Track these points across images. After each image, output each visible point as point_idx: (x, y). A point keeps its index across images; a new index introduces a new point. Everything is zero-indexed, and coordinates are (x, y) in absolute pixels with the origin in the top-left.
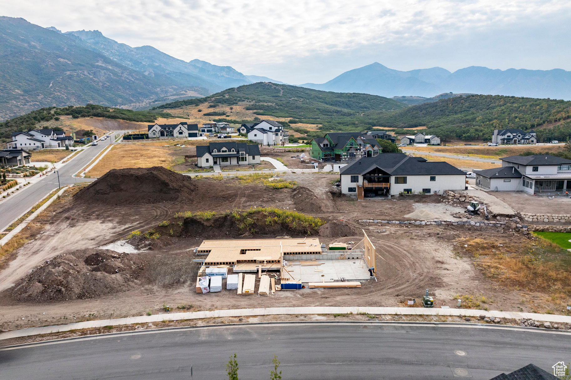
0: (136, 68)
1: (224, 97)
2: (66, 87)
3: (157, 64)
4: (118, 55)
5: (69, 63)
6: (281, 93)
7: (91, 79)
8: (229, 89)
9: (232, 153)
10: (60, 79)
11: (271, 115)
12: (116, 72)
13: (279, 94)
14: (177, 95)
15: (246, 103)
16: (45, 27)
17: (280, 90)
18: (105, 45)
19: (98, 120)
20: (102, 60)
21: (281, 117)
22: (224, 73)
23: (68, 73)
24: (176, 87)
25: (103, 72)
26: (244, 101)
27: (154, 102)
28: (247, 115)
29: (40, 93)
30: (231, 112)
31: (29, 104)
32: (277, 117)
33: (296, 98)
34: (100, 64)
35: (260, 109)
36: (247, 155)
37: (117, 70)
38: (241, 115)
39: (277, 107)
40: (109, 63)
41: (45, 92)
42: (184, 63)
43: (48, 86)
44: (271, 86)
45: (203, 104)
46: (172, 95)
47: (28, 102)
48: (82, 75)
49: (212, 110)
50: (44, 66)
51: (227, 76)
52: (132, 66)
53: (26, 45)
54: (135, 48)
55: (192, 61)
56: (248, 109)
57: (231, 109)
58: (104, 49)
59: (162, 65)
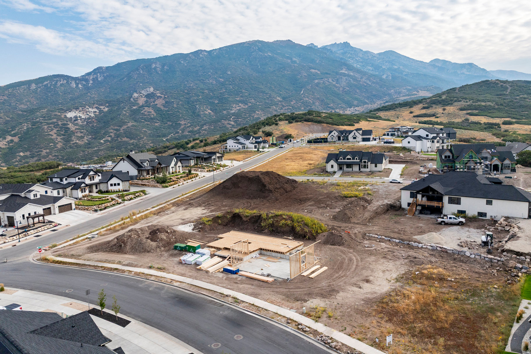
0: (376, 72)
1: (440, 98)
2: (313, 93)
3: (396, 67)
4: (362, 62)
5: (319, 72)
6: (509, 91)
7: (334, 86)
8: (451, 89)
9: (355, 161)
10: (309, 87)
11: (486, 116)
12: (356, 77)
13: (505, 92)
14: (408, 95)
15: (463, 104)
16: (305, 45)
17: (508, 88)
18: (351, 54)
19: (307, 124)
20: (346, 67)
21: (497, 117)
22: (464, 71)
23: (316, 81)
24: (410, 88)
25: (344, 78)
26: (460, 101)
27: (384, 103)
28: (459, 115)
29: (293, 99)
30: (443, 113)
31: (284, 108)
32: (492, 117)
33: (525, 96)
34: (343, 71)
35: (475, 109)
36: (369, 163)
37: (357, 75)
38: (452, 116)
39: (497, 107)
40: (351, 70)
41: (297, 98)
42: (423, 64)
43: (300, 93)
44: (498, 84)
45: (417, 106)
46: (403, 96)
47: (284, 106)
48: (327, 82)
49: (424, 111)
50: (299, 77)
51: (468, 73)
52: (372, 70)
53: (289, 61)
54: (378, 54)
55: (432, 61)
56: (461, 109)
57: (444, 110)
58: (350, 57)
59: (401, 67)
